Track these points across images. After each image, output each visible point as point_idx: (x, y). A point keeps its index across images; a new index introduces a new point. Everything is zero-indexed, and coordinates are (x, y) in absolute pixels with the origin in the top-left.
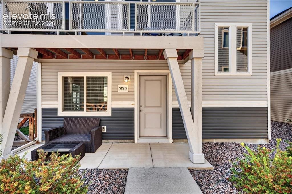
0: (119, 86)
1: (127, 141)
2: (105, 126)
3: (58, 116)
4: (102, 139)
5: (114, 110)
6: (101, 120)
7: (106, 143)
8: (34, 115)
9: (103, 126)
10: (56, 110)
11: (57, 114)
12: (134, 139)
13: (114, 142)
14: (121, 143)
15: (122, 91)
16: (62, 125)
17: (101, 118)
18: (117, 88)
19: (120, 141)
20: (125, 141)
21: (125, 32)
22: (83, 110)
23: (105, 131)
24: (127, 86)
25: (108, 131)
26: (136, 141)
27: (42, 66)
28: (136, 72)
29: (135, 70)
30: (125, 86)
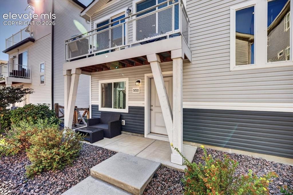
0: (134, 88)
1: (139, 135)
2: (124, 121)
3: (99, 110)
4: (122, 130)
5: (130, 108)
6: (121, 116)
7: (125, 134)
8: (89, 109)
9: (122, 120)
10: (97, 106)
11: (98, 109)
12: (144, 134)
13: (130, 134)
14: (135, 135)
15: (135, 92)
16: (100, 117)
17: (121, 114)
18: (132, 90)
19: (134, 134)
20: (138, 135)
21: (121, 47)
22: (112, 107)
23: (124, 124)
24: (139, 88)
25: (126, 125)
26: (146, 136)
27: (92, 77)
28: (146, 75)
29: (145, 74)
30: (137, 88)
